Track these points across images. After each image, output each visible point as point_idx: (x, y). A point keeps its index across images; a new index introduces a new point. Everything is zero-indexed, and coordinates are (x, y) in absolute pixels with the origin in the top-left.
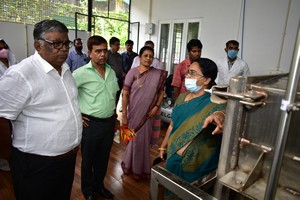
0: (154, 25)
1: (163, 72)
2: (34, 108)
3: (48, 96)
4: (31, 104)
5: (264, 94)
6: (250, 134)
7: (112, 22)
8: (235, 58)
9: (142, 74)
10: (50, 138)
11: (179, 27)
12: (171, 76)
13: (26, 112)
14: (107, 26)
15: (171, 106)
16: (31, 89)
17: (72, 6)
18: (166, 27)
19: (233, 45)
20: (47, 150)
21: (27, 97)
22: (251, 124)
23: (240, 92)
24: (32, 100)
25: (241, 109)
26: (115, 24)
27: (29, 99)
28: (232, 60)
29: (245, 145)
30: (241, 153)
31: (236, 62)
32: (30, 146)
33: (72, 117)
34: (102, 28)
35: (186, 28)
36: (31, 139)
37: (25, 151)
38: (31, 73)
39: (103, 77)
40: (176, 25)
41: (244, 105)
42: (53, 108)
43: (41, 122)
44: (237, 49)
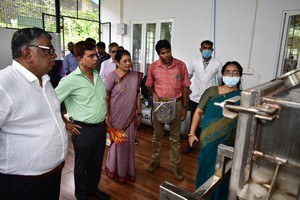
0: (126, 25)
1: (140, 74)
2: (15, 124)
3: (30, 109)
4: (11, 119)
5: (277, 107)
6: (263, 147)
7: (78, 21)
8: (210, 58)
9: (122, 79)
10: (34, 156)
11: (151, 27)
12: (146, 77)
13: (5, 129)
14: (75, 25)
15: (148, 107)
16: (12, 103)
17: (35, 5)
18: (138, 27)
19: (207, 45)
20: (31, 169)
21: (7, 111)
22: (264, 136)
23: (253, 105)
24: (13, 115)
25: (254, 123)
26: (82, 24)
27: (10, 114)
28: (207, 60)
29: (258, 157)
30: (255, 165)
31: (211, 62)
32: (12, 166)
33: (57, 131)
34: (69, 28)
35: (158, 28)
36: (13, 159)
37: (6, 172)
38: (11, 84)
39: (92, 82)
40: (149, 25)
41: (258, 119)
42: (36, 122)
43: (24, 139)
44: (211, 49)
